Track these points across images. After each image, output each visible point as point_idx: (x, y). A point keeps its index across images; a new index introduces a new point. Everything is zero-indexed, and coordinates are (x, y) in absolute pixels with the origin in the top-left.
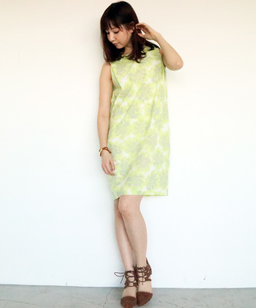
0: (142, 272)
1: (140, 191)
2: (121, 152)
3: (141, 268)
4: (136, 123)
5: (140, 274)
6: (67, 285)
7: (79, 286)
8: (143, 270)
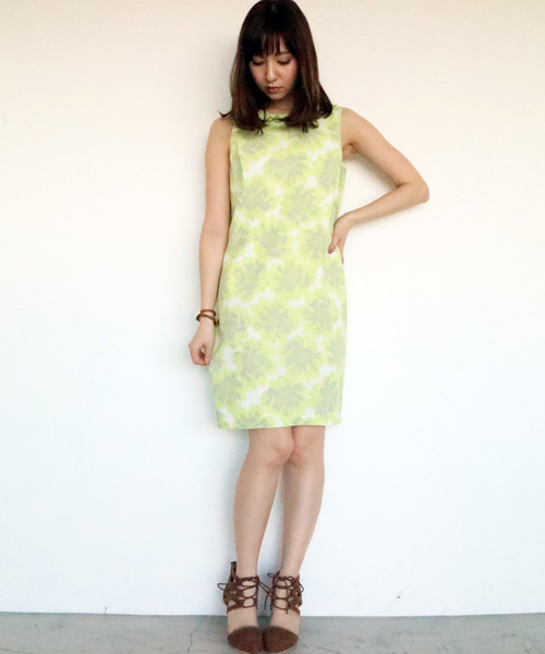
0: (286, 587)
1: (299, 418)
2: (245, 329)
3: (285, 579)
4: (280, 268)
5: (282, 593)
6: (108, 612)
7: (132, 613)
8: (289, 583)
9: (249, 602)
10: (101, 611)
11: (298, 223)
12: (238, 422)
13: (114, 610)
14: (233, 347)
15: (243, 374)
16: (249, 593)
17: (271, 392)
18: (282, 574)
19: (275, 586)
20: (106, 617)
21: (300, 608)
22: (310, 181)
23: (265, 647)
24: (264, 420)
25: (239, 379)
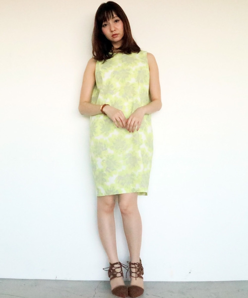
0: (135, 268)
1: (134, 189)
2: (106, 149)
3: (134, 264)
5: (134, 270)
6: (57, 279)
7: (68, 279)
8: (136, 266)
9: (119, 275)
10: (54, 278)
11: (127, 100)
12: (106, 192)
13: (60, 278)
14: (102, 158)
15: (107, 170)
16: (118, 270)
17: (120, 178)
18: (133, 262)
19: (130, 267)
20: (56, 281)
21: (143, 276)
22: (132, 80)
23: (129, 295)
24: (117, 191)
25: (105, 172)
